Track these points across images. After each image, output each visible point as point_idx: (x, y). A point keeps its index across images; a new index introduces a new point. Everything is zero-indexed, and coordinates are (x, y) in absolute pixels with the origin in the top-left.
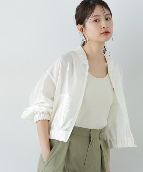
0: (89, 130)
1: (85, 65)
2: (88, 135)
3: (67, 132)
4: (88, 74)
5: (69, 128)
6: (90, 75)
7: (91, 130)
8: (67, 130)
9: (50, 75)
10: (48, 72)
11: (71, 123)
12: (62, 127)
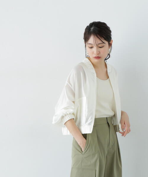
0: (106, 119)
1: (93, 73)
2: (106, 122)
3: (90, 126)
4: (97, 79)
5: (91, 122)
6: (98, 79)
7: (107, 118)
8: (90, 124)
9: (69, 84)
10: (67, 82)
11: (92, 118)
12: (85, 123)
